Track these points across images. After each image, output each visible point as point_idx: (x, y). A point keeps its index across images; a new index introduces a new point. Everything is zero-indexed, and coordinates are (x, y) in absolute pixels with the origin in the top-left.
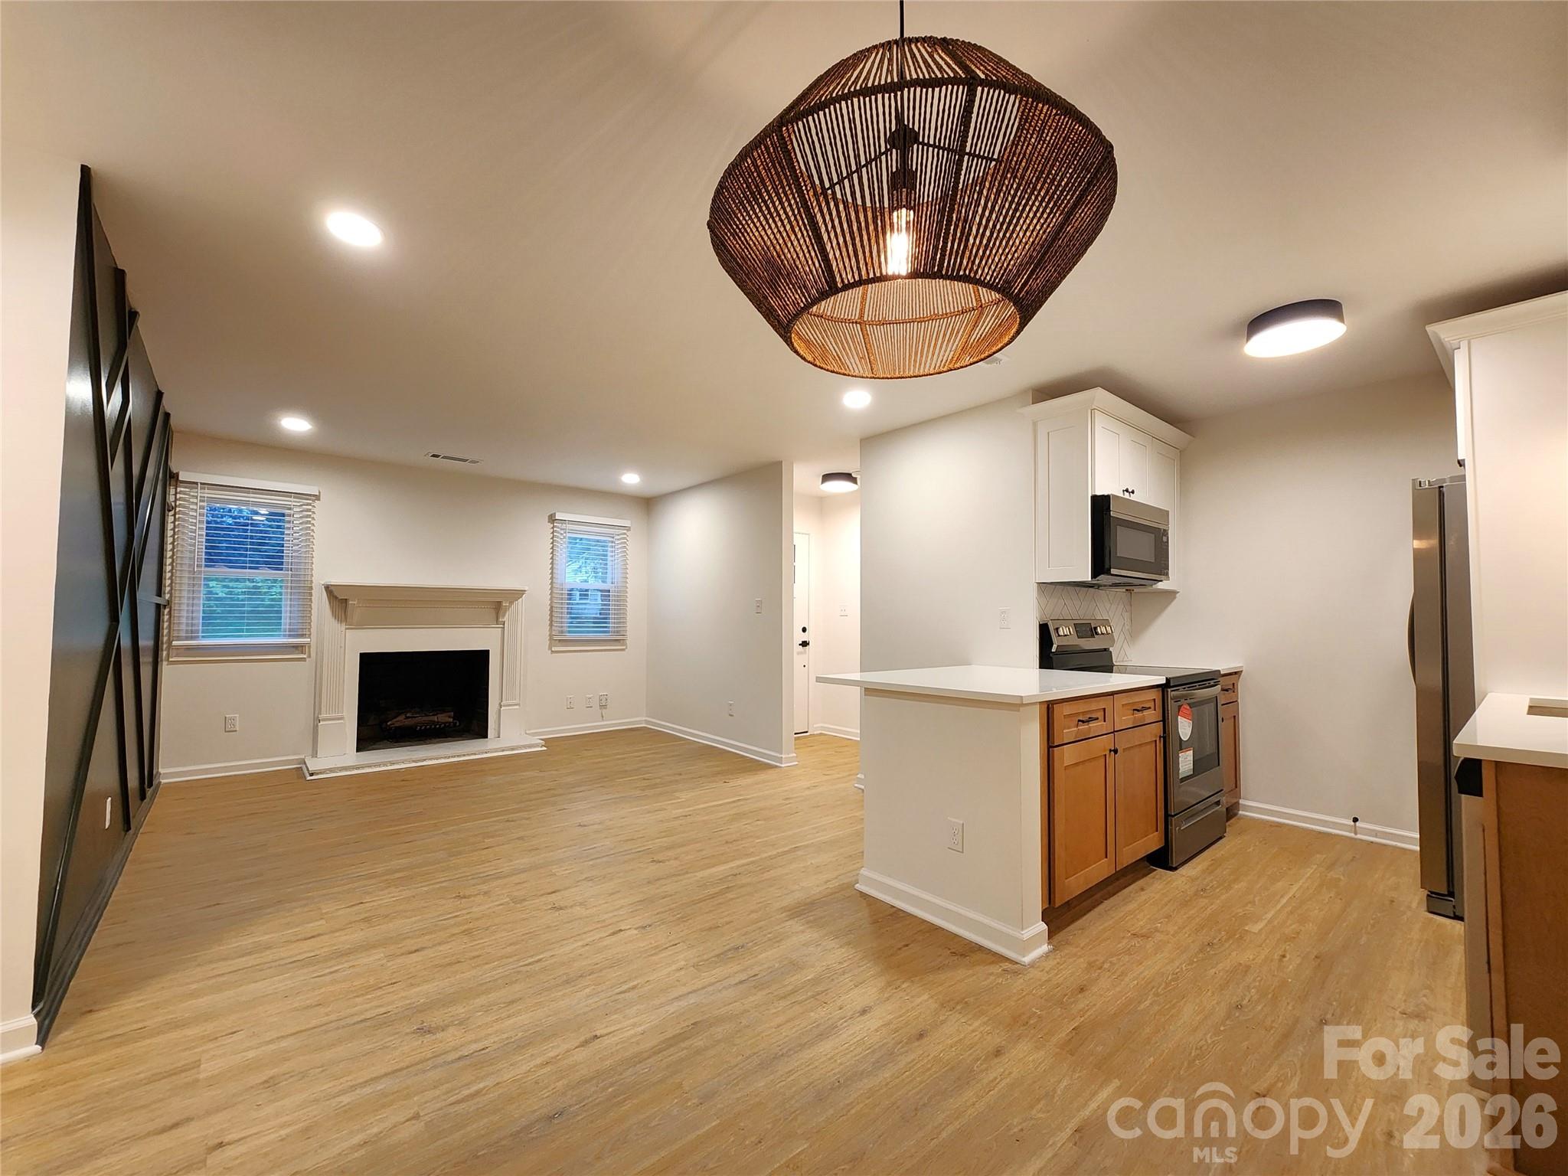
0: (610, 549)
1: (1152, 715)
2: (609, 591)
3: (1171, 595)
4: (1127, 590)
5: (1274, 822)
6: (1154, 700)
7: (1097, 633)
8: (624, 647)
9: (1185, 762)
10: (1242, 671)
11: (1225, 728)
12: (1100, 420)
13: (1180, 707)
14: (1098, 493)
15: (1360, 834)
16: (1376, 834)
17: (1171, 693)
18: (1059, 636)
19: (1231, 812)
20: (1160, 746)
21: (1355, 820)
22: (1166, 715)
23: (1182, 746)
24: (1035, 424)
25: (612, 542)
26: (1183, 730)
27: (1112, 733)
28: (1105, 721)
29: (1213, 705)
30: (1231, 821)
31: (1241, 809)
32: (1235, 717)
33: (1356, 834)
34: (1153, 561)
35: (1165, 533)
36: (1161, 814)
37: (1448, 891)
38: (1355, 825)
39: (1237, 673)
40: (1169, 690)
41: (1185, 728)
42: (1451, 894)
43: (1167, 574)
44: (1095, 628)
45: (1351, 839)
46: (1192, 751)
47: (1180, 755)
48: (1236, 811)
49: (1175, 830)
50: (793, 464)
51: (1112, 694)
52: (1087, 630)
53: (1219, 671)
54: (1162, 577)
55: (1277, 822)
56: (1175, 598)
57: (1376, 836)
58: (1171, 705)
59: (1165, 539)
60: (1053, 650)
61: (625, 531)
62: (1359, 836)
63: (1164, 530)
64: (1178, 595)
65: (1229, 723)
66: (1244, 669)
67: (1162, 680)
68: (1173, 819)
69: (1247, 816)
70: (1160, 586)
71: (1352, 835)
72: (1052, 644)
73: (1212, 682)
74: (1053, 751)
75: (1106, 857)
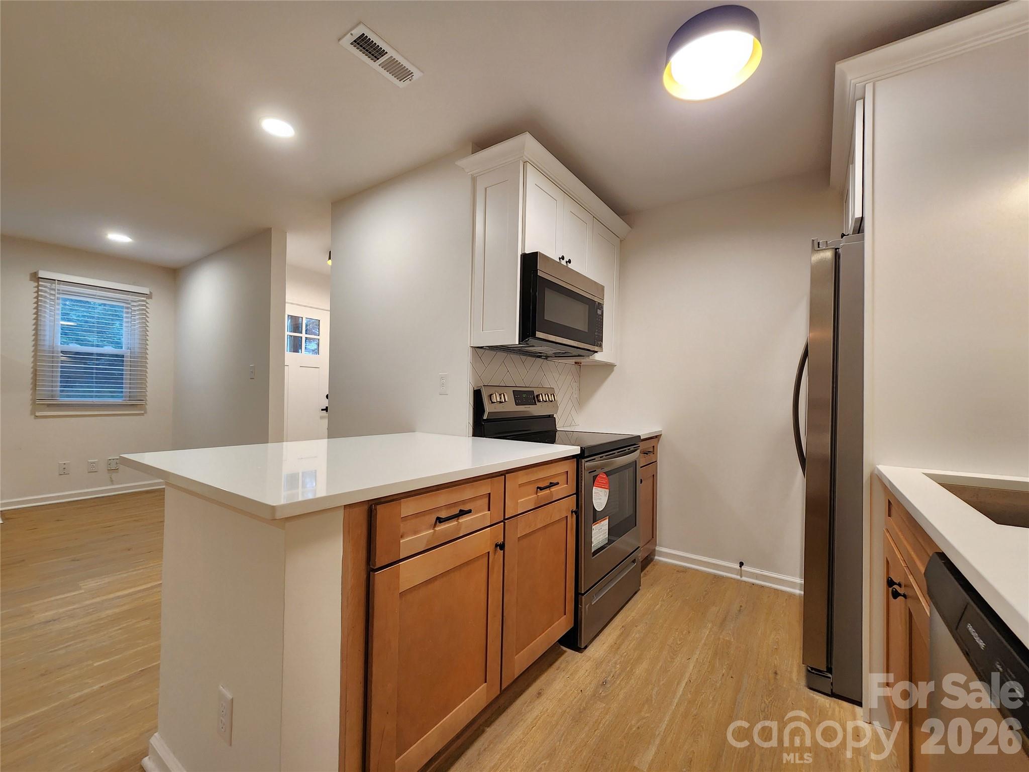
0: (125, 315)
1: (564, 488)
2: (123, 356)
3: (608, 368)
4: (576, 363)
5: (681, 566)
6: (567, 472)
7: (539, 401)
8: (143, 412)
9: (599, 533)
10: (661, 435)
11: (643, 490)
12: (533, 178)
13: (595, 477)
14: (527, 252)
15: (745, 576)
16: (757, 576)
17: (586, 464)
18: (492, 403)
19: (648, 561)
20: (572, 520)
21: (741, 564)
22: (580, 486)
23: (596, 517)
24: (474, 180)
25: (128, 308)
26: (598, 501)
27: (502, 521)
28: (489, 510)
29: (632, 469)
30: (647, 569)
31: (656, 554)
32: (653, 475)
33: (741, 577)
34: (587, 331)
35: (600, 306)
36: (571, 594)
37: (827, 667)
38: (741, 569)
39: (657, 437)
40: (583, 461)
41: (600, 498)
42: (829, 670)
43: (601, 346)
44: (538, 396)
45: (738, 580)
46: (607, 520)
47: (593, 527)
48: (652, 557)
49: (585, 608)
50: (286, 233)
51: (504, 474)
52: (525, 397)
53: (640, 436)
54: (596, 349)
55: (683, 567)
56: (612, 371)
57: (757, 579)
58: (586, 477)
59: (599, 312)
60: (484, 418)
61: (145, 299)
62: (744, 579)
63: (599, 303)
64: (615, 368)
65: (647, 483)
66: (663, 433)
67: (576, 450)
68: (583, 597)
69: (660, 561)
70: (598, 357)
71: (738, 577)
72: (484, 411)
73: (632, 448)
74: (374, 575)
75: (486, 682)
